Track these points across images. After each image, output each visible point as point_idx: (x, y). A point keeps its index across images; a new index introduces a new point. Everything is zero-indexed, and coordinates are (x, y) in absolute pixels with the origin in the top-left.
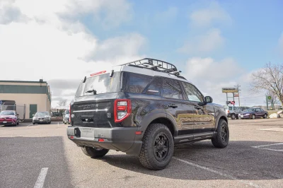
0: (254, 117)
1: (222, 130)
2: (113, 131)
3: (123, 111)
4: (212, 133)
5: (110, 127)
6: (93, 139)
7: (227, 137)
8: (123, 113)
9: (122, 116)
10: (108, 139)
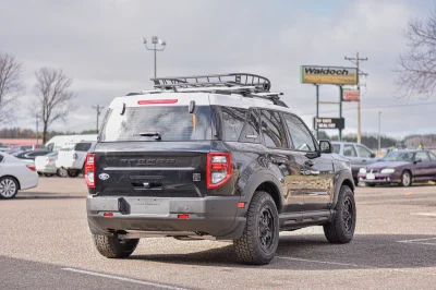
0: (406, 179)
1: (344, 208)
2: (207, 202)
3: (219, 171)
4: (328, 213)
5: (198, 196)
6: (167, 216)
7: (352, 223)
8: (218, 175)
9: (217, 178)
10: (199, 215)
